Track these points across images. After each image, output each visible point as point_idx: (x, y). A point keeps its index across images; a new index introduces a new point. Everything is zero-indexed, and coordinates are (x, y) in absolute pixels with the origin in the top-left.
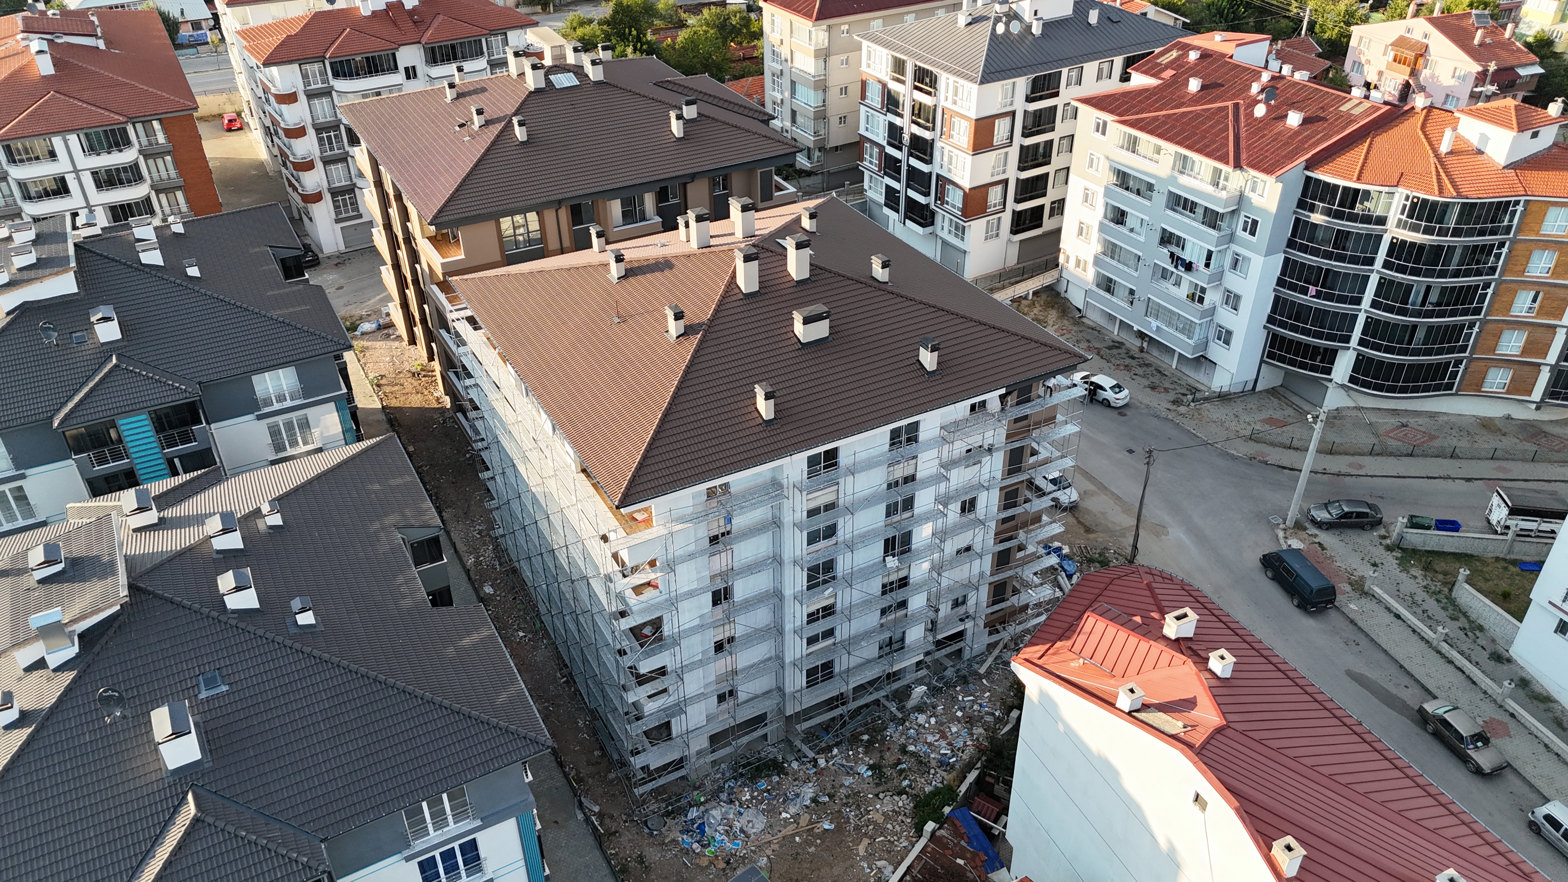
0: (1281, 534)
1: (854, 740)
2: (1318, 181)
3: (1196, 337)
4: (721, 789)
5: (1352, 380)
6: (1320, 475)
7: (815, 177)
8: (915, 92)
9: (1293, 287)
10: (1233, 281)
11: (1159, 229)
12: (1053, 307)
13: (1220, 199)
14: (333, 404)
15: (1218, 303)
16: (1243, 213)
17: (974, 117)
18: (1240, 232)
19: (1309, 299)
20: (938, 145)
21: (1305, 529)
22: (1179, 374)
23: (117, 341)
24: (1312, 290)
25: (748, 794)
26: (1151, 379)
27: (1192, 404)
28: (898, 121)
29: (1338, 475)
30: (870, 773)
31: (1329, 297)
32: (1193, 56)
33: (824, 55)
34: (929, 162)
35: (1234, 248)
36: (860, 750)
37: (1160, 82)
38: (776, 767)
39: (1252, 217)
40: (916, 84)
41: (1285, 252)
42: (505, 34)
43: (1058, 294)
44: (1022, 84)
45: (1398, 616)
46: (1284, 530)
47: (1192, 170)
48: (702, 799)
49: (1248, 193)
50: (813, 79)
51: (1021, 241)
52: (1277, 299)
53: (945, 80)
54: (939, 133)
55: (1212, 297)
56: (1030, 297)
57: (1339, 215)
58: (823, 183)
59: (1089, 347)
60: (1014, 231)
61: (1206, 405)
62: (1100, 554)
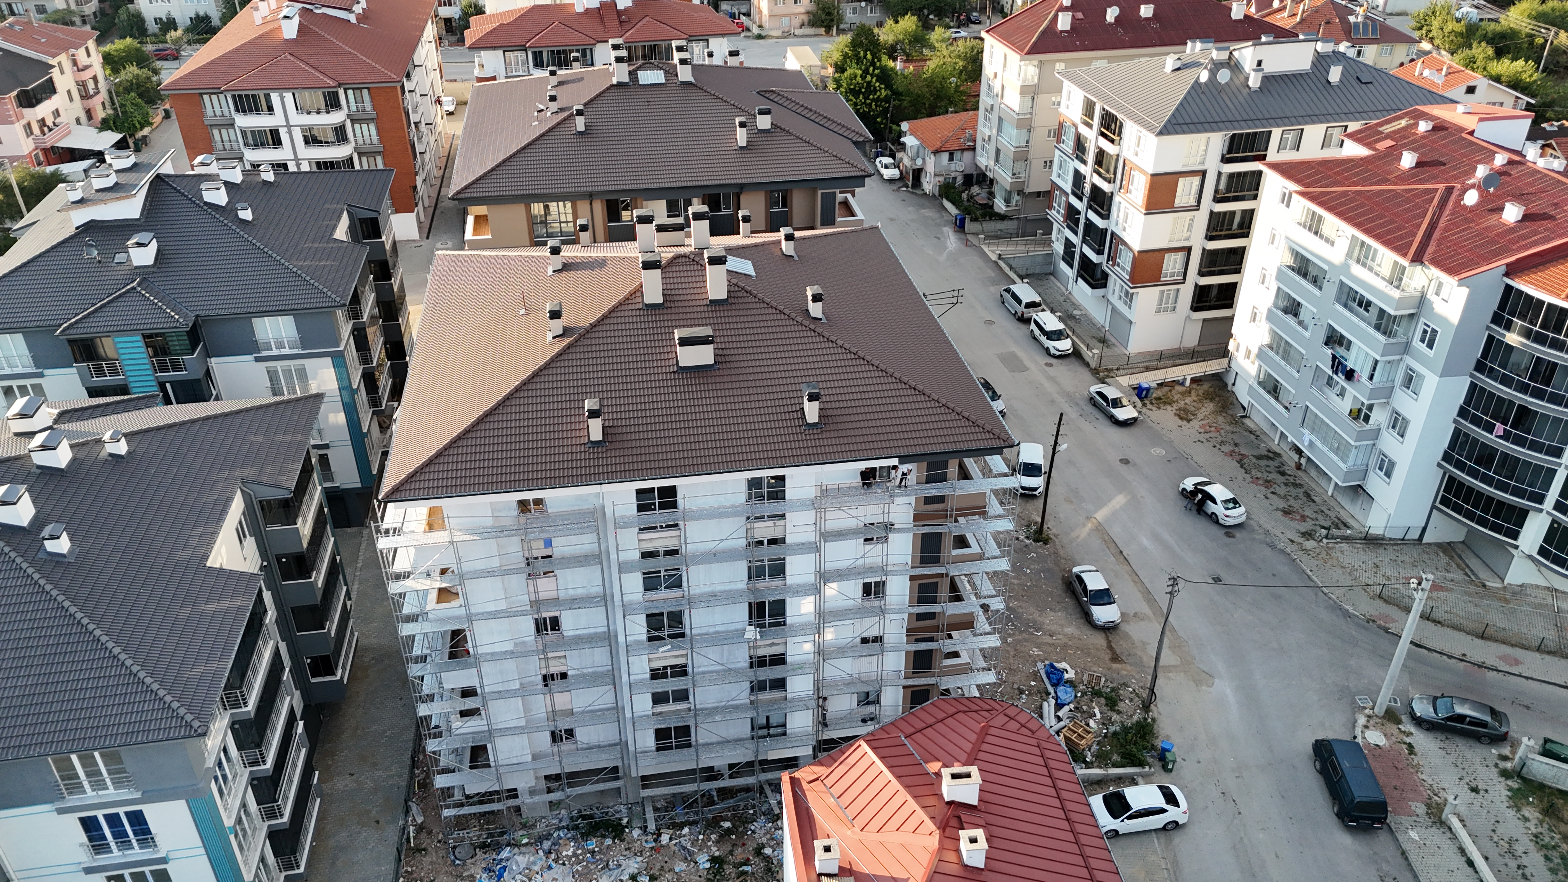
0: (1362, 720)
1: (713, 824)
2: (1520, 293)
3: (1350, 462)
4: (548, 837)
5: (1542, 551)
6: (1454, 661)
7: (1010, 222)
8: (1101, 139)
9: (1476, 421)
10: (1402, 401)
11: (1325, 326)
12: (1212, 400)
13: (1391, 298)
14: (329, 359)
15: (1384, 426)
16: (1422, 320)
17: (1151, 172)
18: (1417, 343)
19: (1494, 439)
20: (1117, 199)
21: (1399, 722)
22: (1332, 503)
23: (148, 266)
24: (1499, 428)
25: (572, 849)
26: (1292, 502)
27: (1325, 541)
28: (1082, 169)
29: (1480, 666)
30: (708, 865)
31: (1520, 441)
32: (1424, 126)
33: (1030, 92)
34: (1106, 217)
35: (1409, 361)
36: (713, 837)
37: (1372, 152)
38: (617, 830)
39: (1432, 326)
40: (1103, 129)
41: (1472, 376)
42: (707, 40)
43: (1226, 385)
44: (1217, 141)
45: (1470, 863)
46: (1369, 717)
47: (1373, 260)
48: (525, 841)
49: (1431, 296)
50: (1016, 117)
51: (1204, 320)
52: (1457, 433)
53: (1130, 129)
54: (1118, 186)
55: (1379, 417)
56: (1188, 383)
57: (1540, 339)
58: (1018, 229)
59: (1233, 451)
60: (1195, 308)
61: (1342, 545)
62: (1113, 689)
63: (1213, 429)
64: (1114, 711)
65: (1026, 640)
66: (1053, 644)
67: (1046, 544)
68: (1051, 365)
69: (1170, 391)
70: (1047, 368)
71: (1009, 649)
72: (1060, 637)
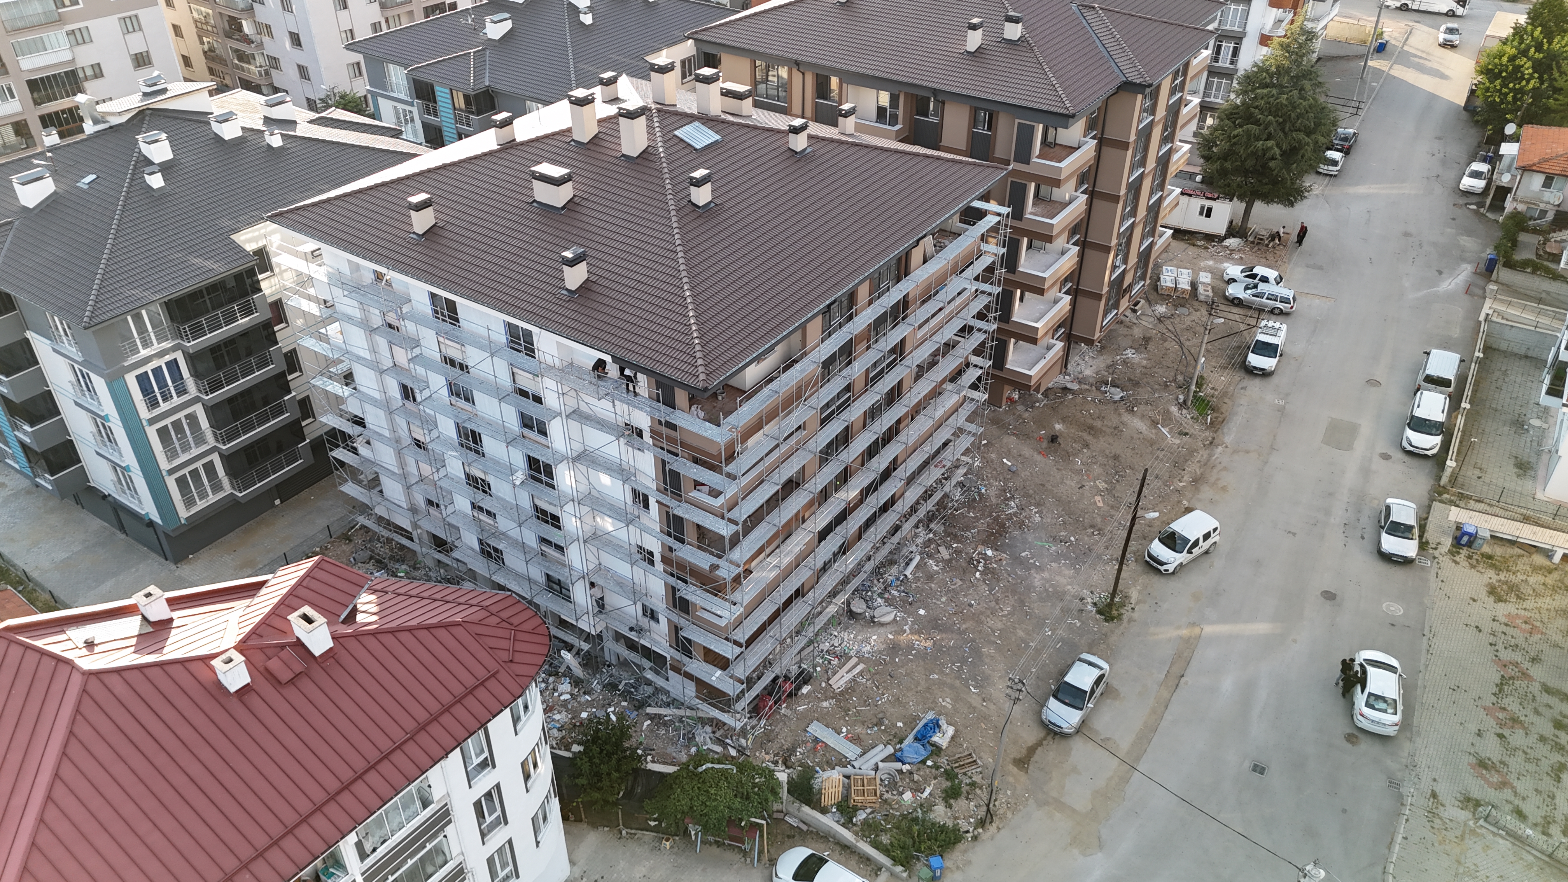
26: (1516, 760)
27: (1482, 822)
56: (1557, 558)
59: (1516, 664)
61: (1501, 841)
62: (973, 785)
63: (1528, 627)
64: (946, 802)
65: (952, 687)
66: (974, 708)
67: (1106, 620)
68: (1386, 457)
69: (1519, 556)
70: (1377, 459)
71: (923, 683)
72: (992, 707)
